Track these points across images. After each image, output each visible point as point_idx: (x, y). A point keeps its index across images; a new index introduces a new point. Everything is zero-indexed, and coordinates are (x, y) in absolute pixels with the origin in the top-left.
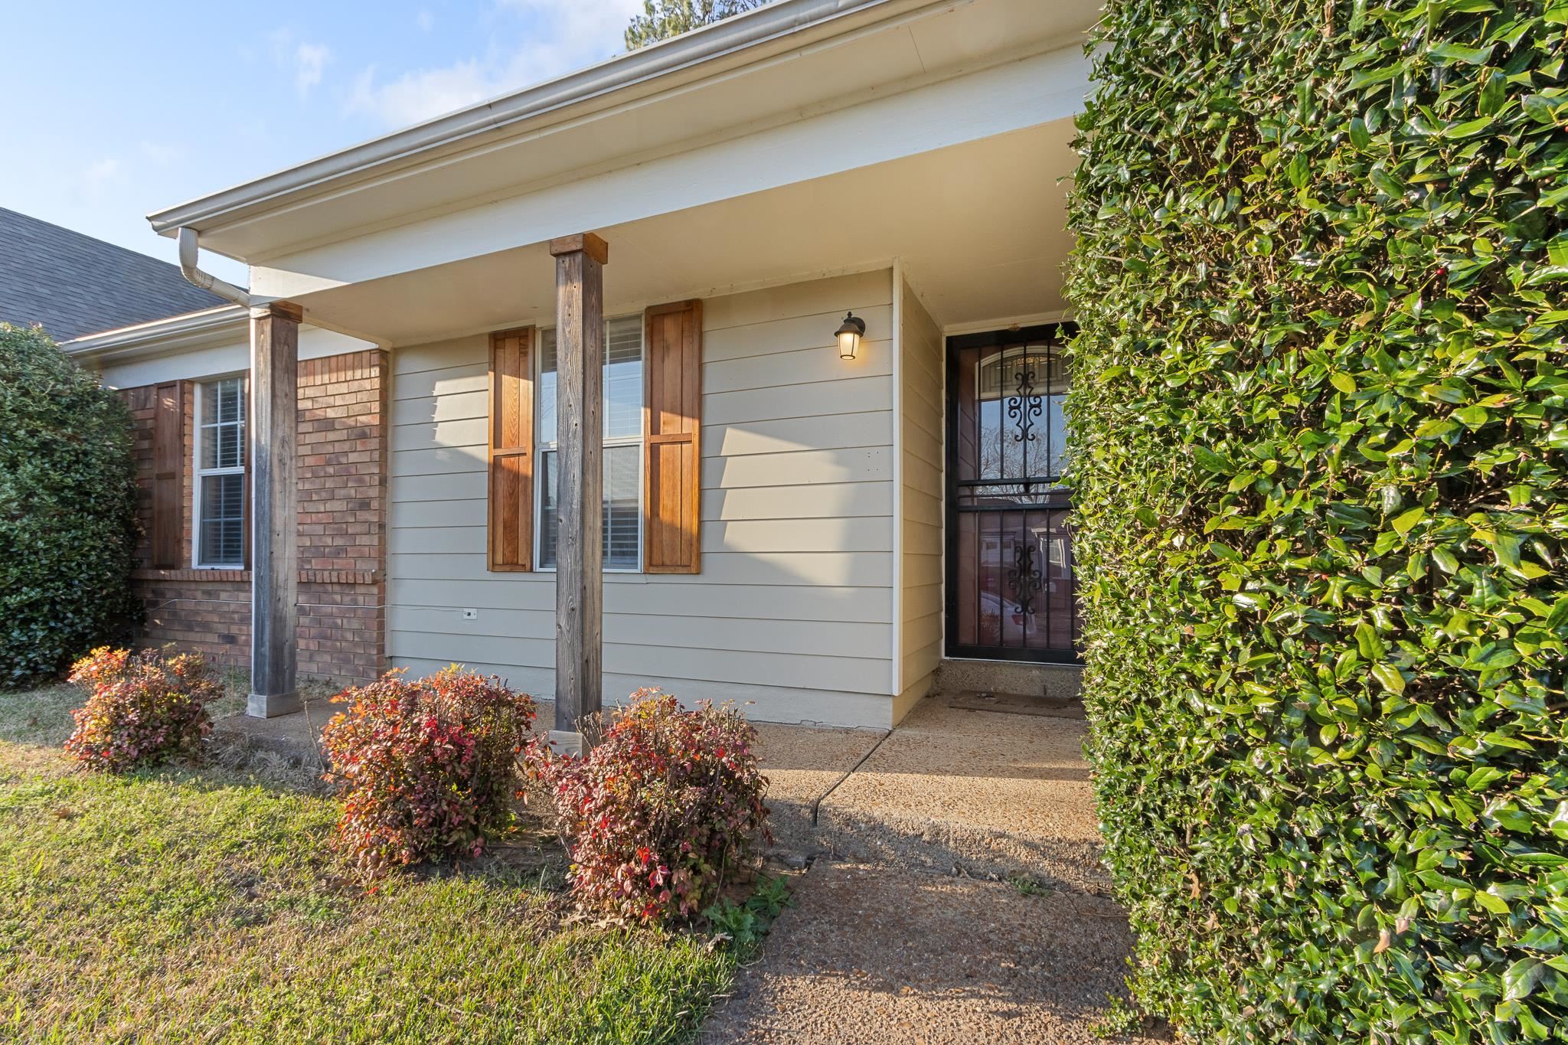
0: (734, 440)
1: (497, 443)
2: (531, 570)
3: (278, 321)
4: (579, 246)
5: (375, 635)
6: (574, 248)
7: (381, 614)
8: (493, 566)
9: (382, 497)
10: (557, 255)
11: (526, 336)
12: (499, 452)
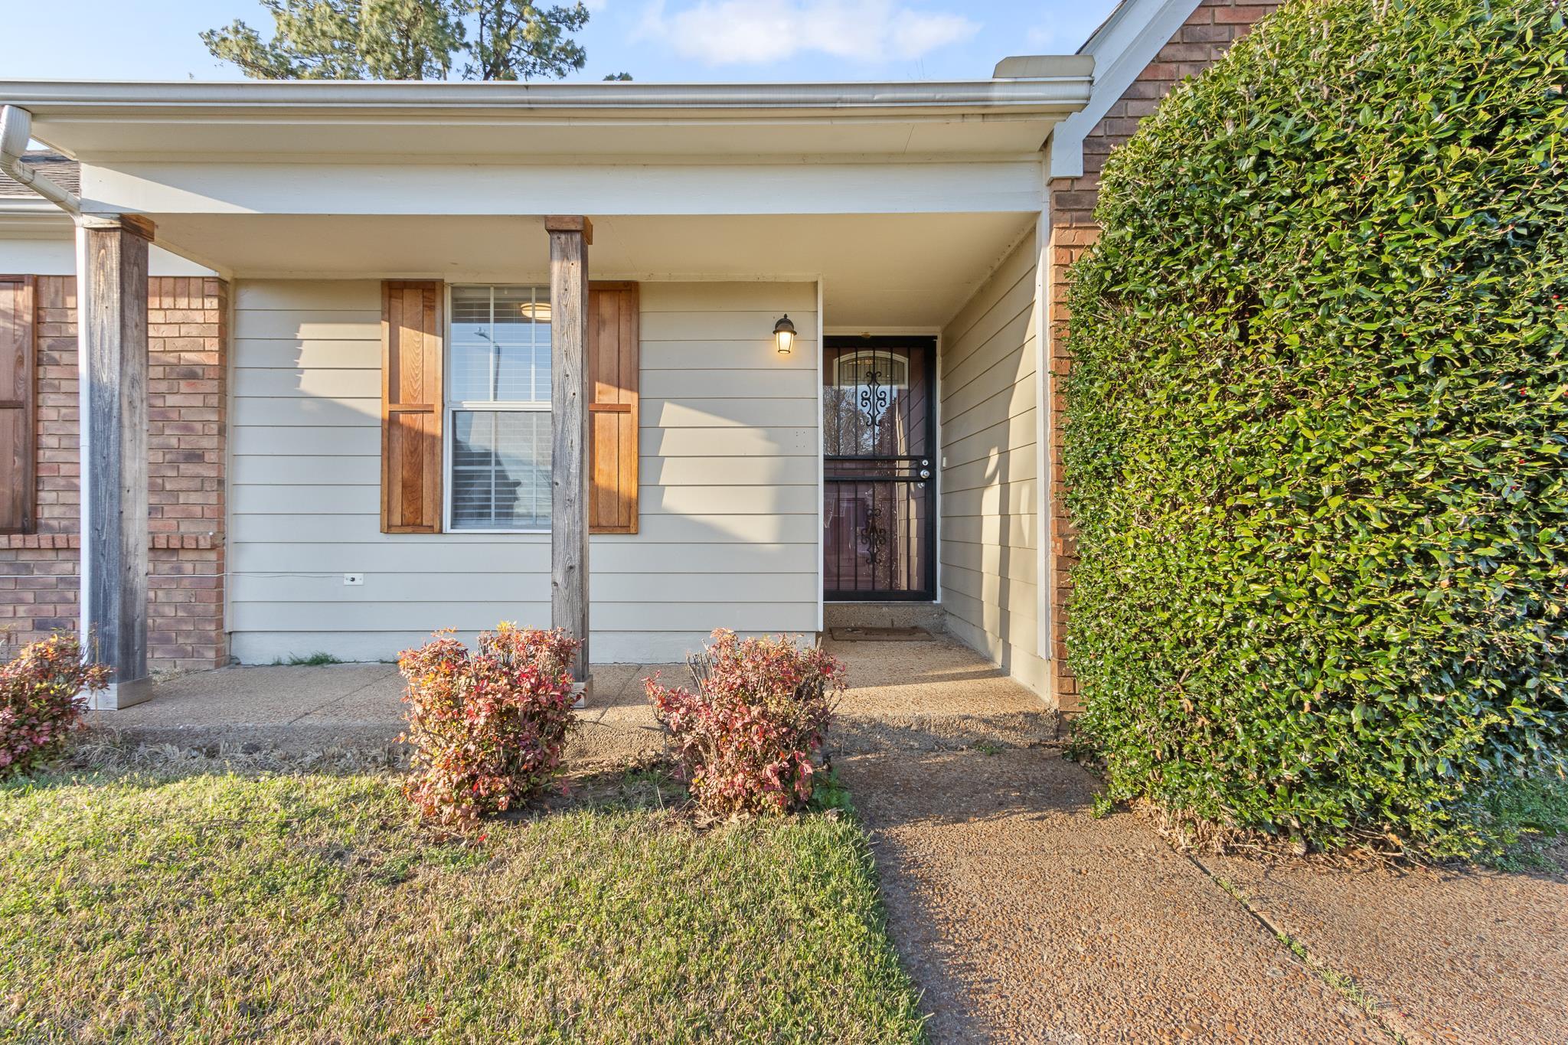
0: (671, 414)
1: (393, 395)
2: (441, 532)
3: (128, 236)
4: (579, 227)
5: (213, 607)
6: (573, 228)
7: (219, 583)
8: (388, 528)
9: (221, 449)
10: (551, 231)
11: (434, 290)
12: (395, 407)
